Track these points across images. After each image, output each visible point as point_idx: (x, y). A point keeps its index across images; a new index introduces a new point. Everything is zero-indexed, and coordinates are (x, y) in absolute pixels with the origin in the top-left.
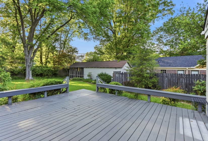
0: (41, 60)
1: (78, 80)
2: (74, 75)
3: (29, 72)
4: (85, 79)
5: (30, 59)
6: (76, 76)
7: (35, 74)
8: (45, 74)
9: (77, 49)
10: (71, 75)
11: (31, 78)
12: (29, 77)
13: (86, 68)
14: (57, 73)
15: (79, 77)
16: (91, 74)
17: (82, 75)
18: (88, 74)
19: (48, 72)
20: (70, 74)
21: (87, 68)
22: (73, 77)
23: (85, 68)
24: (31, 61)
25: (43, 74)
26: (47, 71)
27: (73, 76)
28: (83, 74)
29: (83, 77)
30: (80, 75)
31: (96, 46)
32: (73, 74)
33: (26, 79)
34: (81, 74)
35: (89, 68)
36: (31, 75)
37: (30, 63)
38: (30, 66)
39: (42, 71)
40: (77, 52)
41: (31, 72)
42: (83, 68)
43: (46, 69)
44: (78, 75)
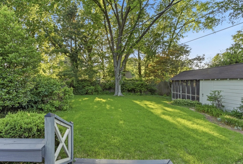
0: (140, 72)
1: (185, 105)
2: (179, 93)
3: (117, 86)
4: (203, 103)
5: (119, 71)
6: (182, 95)
7: (125, 90)
8: (137, 90)
9: (187, 47)
10: (174, 94)
11: (120, 94)
12: (118, 93)
13: (205, 80)
14: (154, 88)
15: (188, 97)
16: (220, 94)
17: (196, 96)
18: (209, 95)
19: (140, 87)
20: (172, 92)
21: (209, 80)
22: (177, 98)
23: (202, 80)
24: (120, 73)
25: (135, 89)
26: (140, 85)
27: (177, 95)
28: (198, 94)
29: (198, 99)
30: (191, 95)
31: (239, 32)
32: (177, 91)
33: (115, 95)
34: (193, 93)
35: (213, 79)
36: (120, 91)
37: (119, 76)
38: (118, 79)
39: (134, 86)
40: (187, 52)
41: (120, 86)
42: (199, 80)
43: (139, 82)
44: (186, 94)
